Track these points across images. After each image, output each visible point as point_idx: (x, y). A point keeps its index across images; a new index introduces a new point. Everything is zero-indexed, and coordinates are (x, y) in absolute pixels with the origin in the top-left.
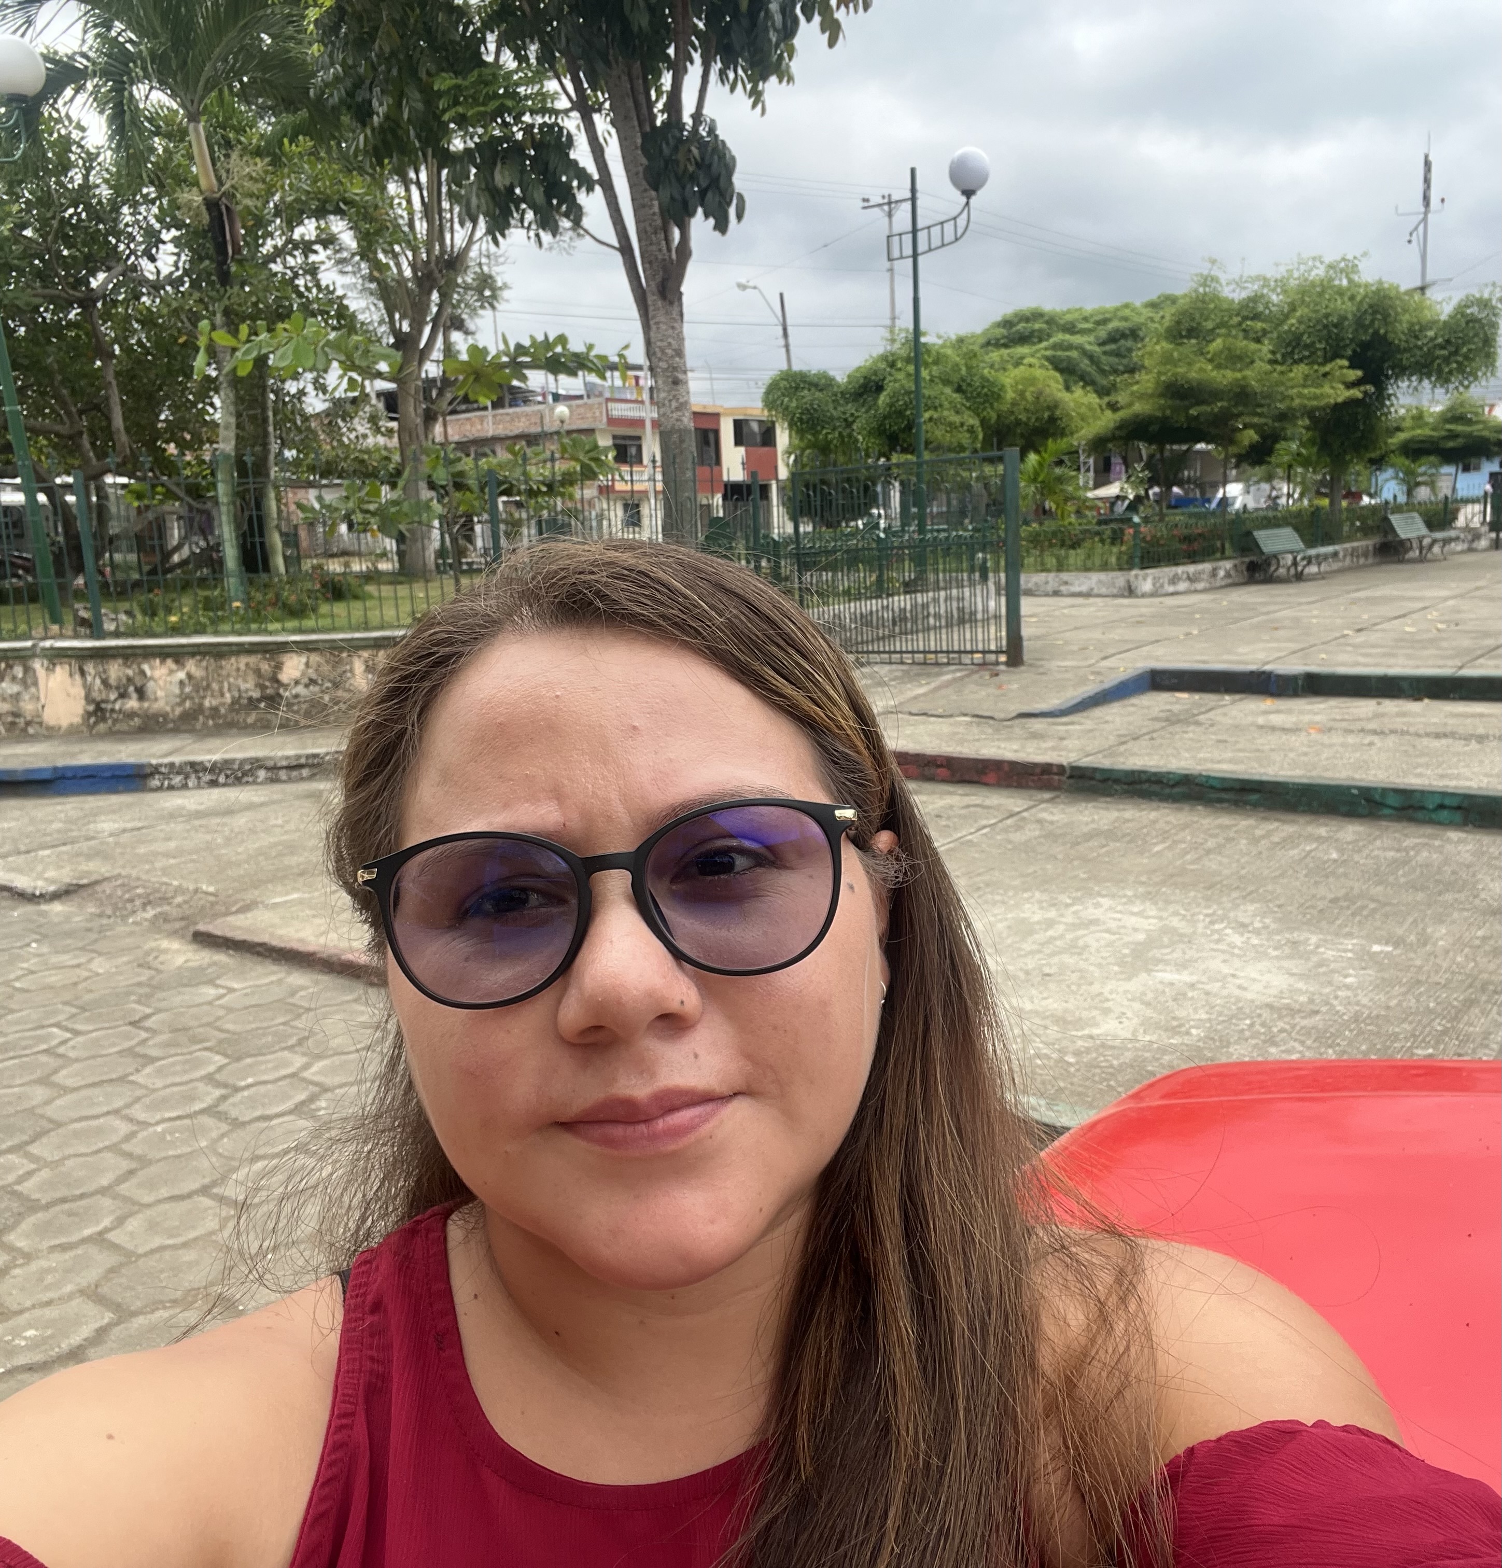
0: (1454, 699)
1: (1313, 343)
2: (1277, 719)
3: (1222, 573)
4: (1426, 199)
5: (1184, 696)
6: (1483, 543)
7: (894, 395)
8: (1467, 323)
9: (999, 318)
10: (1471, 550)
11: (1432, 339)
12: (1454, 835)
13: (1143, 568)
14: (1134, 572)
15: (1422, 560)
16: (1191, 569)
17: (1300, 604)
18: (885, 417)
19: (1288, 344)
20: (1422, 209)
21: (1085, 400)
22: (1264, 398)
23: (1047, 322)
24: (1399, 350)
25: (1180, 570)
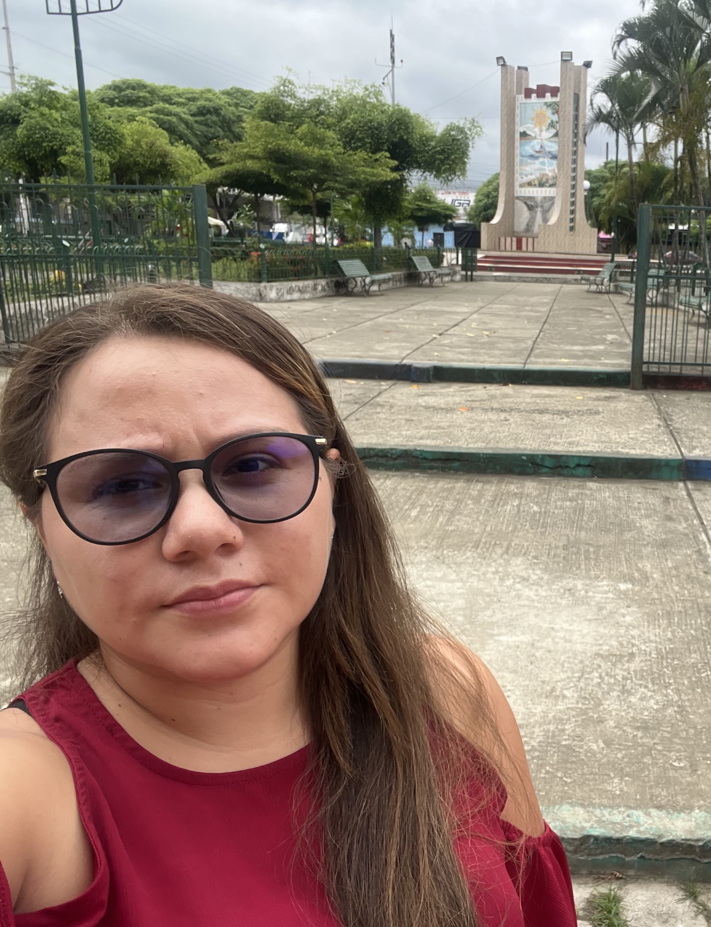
0: (525, 384)
1: (363, 138)
2: (431, 401)
3: (320, 288)
4: (393, 58)
5: (352, 382)
6: (458, 277)
7: (29, 129)
8: (453, 140)
9: (109, 83)
10: (452, 281)
11: (434, 148)
12: (592, 485)
13: (268, 282)
14: (263, 284)
15: (431, 286)
16: (301, 284)
17: (386, 314)
18: (23, 146)
19: (347, 137)
20: (391, 64)
21: (187, 154)
22: (338, 170)
23: (149, 92)
24: (415, 151)
25: (294, 284)
